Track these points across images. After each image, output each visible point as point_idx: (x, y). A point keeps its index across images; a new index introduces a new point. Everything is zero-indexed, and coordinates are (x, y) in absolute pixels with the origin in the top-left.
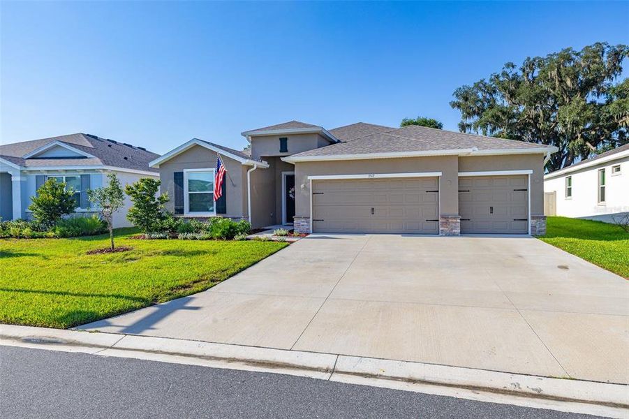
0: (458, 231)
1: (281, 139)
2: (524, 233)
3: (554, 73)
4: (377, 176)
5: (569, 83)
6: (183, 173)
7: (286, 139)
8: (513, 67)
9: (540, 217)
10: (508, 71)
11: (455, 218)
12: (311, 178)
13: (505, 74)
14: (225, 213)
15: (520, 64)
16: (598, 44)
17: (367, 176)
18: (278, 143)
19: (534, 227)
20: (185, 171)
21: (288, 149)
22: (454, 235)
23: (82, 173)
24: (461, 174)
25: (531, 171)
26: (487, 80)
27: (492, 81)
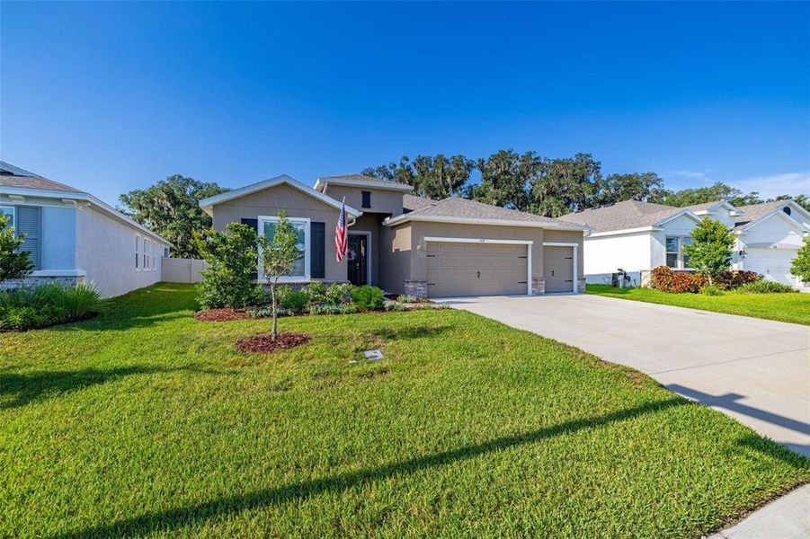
0: (543, 291)
1: (363, 193)
2: (570, 291)
4: (487, 241)
6: (257, 220)
7: (370, 193)
8: (407, 160)
9: (582, 278)
11: (541, 280)
12: (427, 239)
14: (324, 277)
16: (460, 157)
17: (478, 241)
18: (361, 196)
19: (579, 287)
20: (260, 218)
21: (372, 204)
22: (541, 294)
23: (19, 203)
24: (545, 244)
25: (577, 244)
26: (387, 167)
27: (391, 168)
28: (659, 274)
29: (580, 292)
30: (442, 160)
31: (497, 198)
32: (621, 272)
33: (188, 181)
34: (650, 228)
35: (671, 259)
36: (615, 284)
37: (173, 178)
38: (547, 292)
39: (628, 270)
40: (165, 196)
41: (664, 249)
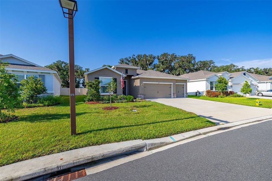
1: (126, 69)
2: (184, 97)
3: (145, 59)
4: (160, 83)
5: (148, 62)
7: (127, 70)
8: (134, 56)
9: (187, 93)
10: (133, 56)
11: (175, 94)
12: (144, 82)
13: (133, 57)
14: (117, 93)
15: (136, 55)
16: (151, 55)
17: (158, 83)
18: (125, 71)
19: (186, 96)
20: (100, 77)
21: (128, 73)
22: (175, 98)
23: (40, 74)
24: (176, 84)
25: (185, 84)
26: (128, 58)
27: (129, 58)
28: (208, 92)
29: (186, 97)
30: (145, 56)
31: (163, 68)
32: (198, 92)
33: (63, 62)
34: (205, 79)
35: (212, 88)
36: (196, 95)
37: (58, 61)
38: (177, 97)
39: (200, 91)
40: (56, 67)
41: (210, 85)
